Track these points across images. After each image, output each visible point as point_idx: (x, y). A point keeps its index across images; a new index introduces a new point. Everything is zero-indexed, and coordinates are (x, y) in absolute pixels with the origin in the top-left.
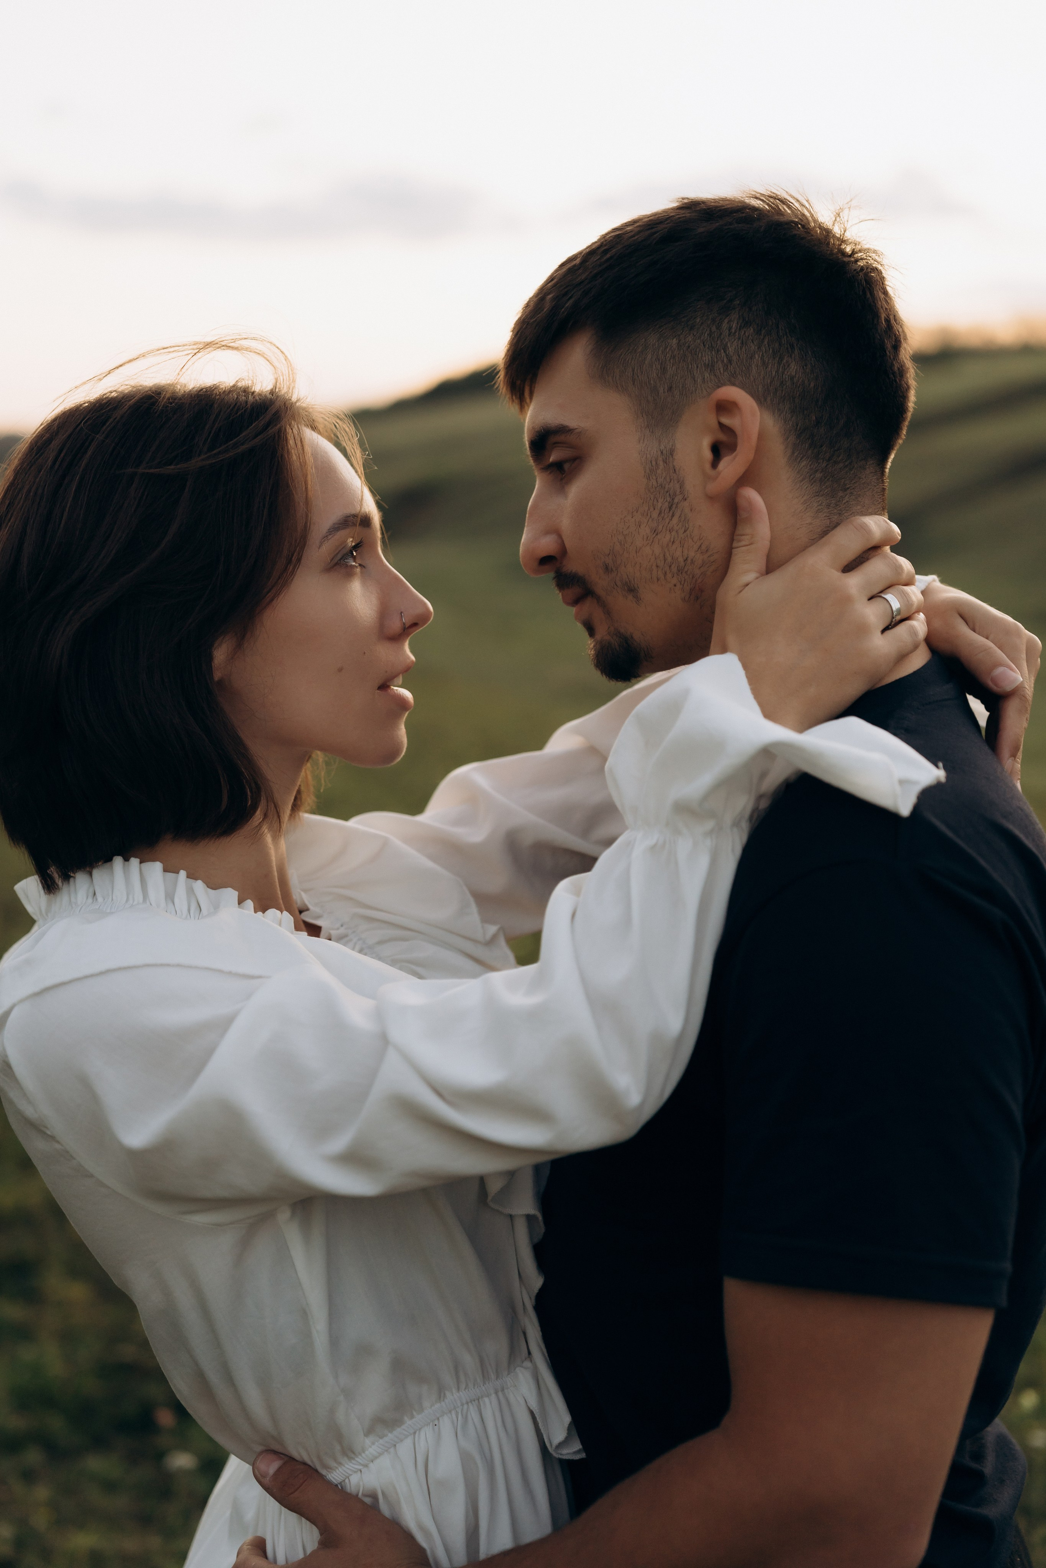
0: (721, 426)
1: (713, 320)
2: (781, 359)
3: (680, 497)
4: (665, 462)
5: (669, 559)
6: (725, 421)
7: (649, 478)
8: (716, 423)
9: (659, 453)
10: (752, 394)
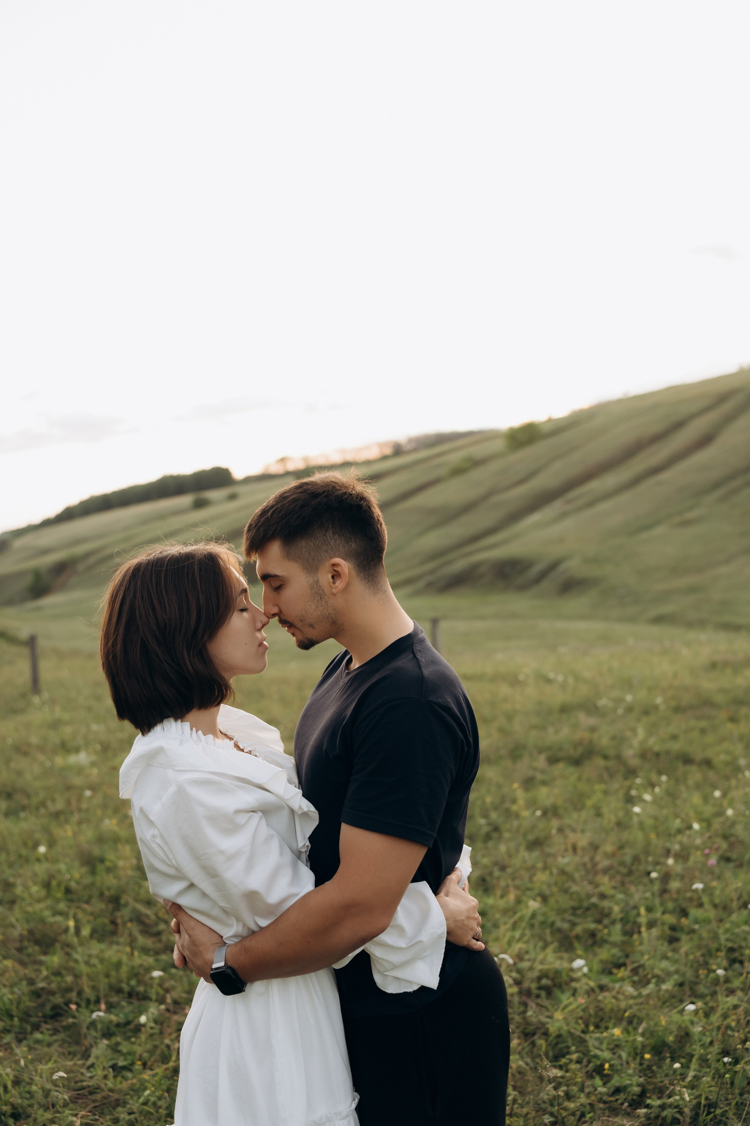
0: (334, 570)
1: (324, 535)
2: (349, 544)
3: (324, 595)
4: (316, 584)
5: (323, 615)
6: (335, 568)
7: (311, 590)
8: (333, 570)
9: (314, 582)
10: (342, 558)
